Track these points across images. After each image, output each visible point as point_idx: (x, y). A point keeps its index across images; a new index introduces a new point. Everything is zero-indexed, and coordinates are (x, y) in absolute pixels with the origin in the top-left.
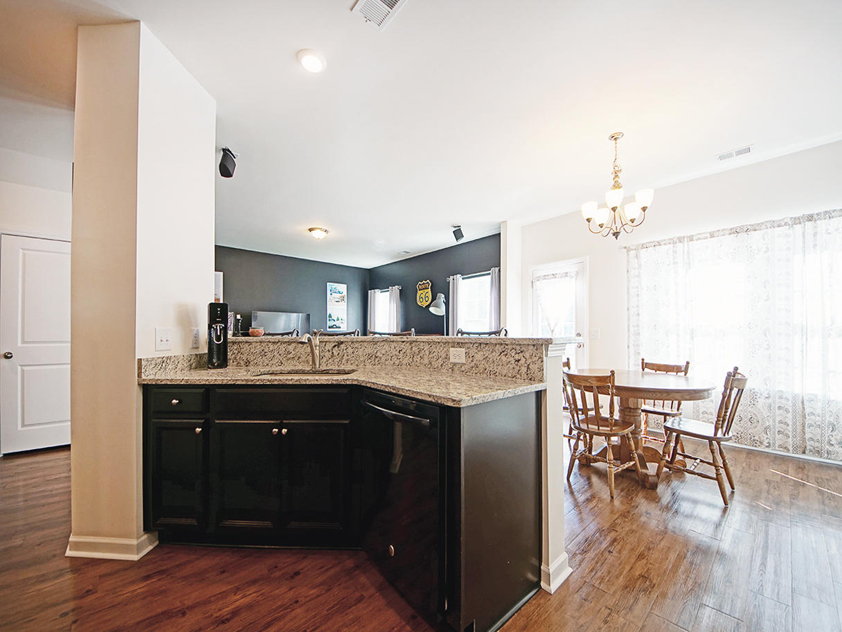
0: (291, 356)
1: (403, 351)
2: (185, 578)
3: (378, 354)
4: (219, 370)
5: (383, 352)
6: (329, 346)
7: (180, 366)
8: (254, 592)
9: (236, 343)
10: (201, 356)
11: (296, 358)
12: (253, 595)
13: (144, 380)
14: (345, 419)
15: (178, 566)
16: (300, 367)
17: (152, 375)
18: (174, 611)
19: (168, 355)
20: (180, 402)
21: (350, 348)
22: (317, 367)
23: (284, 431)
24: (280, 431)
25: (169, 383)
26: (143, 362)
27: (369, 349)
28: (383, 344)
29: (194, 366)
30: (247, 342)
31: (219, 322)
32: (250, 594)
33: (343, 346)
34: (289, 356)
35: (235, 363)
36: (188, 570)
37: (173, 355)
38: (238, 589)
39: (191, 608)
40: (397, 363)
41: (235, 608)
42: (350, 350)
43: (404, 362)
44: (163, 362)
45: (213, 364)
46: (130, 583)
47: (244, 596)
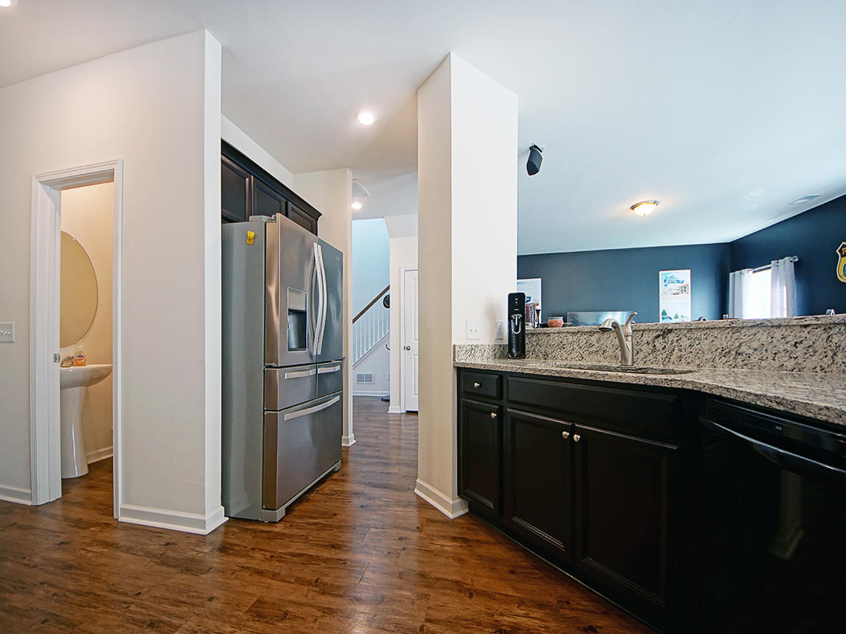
0: (594, 349)
1: (806, 343)
2: (480, 557)
3: (743, 348)
4: (517, 361)
5: (755, 345)
6: (648, 337)
7: (486, 354)
8: (538, 619)
9: (534, 334)
10: (504, 346)
11: (601, 352)
12: (536, 621)
13: (457, 363)
14: (674, 444)
15: (478, 541)
16: (606, 364)
17: (464, 359)
18: (465, 586)
19: (475, 344)
20: (481, 386)
21: (684, 339)
22: (630, 363)
23: (576, 437)
24: (571, 437)
25: (472, 367)
26: (456, 348)
27: (723, 340)
28: (753, 331)
29: (497, 355)
30: (545, 334)
31: (517, 312)
32: (534, 618)
33: (671, 336)
34: (591, 349)
35: (534, 356)
36: (483, 550)
37: (480, 344)
38: (521, 603)
39: (479, 593)
40: (790, 364)
41: (515, 623)
42: (685, 342)
43: (809, 364)
44: (472, 349)
45: (512, 355)
46: (442, 536)
47: (526, 616)
